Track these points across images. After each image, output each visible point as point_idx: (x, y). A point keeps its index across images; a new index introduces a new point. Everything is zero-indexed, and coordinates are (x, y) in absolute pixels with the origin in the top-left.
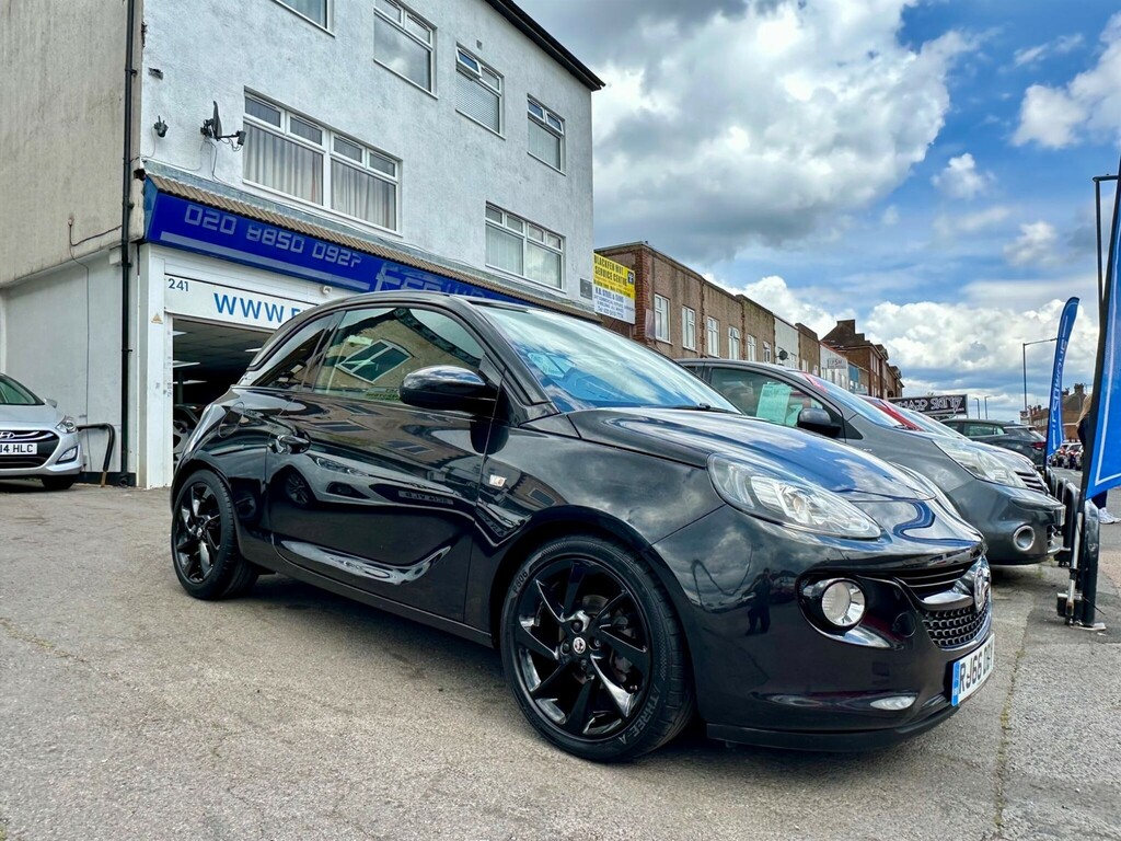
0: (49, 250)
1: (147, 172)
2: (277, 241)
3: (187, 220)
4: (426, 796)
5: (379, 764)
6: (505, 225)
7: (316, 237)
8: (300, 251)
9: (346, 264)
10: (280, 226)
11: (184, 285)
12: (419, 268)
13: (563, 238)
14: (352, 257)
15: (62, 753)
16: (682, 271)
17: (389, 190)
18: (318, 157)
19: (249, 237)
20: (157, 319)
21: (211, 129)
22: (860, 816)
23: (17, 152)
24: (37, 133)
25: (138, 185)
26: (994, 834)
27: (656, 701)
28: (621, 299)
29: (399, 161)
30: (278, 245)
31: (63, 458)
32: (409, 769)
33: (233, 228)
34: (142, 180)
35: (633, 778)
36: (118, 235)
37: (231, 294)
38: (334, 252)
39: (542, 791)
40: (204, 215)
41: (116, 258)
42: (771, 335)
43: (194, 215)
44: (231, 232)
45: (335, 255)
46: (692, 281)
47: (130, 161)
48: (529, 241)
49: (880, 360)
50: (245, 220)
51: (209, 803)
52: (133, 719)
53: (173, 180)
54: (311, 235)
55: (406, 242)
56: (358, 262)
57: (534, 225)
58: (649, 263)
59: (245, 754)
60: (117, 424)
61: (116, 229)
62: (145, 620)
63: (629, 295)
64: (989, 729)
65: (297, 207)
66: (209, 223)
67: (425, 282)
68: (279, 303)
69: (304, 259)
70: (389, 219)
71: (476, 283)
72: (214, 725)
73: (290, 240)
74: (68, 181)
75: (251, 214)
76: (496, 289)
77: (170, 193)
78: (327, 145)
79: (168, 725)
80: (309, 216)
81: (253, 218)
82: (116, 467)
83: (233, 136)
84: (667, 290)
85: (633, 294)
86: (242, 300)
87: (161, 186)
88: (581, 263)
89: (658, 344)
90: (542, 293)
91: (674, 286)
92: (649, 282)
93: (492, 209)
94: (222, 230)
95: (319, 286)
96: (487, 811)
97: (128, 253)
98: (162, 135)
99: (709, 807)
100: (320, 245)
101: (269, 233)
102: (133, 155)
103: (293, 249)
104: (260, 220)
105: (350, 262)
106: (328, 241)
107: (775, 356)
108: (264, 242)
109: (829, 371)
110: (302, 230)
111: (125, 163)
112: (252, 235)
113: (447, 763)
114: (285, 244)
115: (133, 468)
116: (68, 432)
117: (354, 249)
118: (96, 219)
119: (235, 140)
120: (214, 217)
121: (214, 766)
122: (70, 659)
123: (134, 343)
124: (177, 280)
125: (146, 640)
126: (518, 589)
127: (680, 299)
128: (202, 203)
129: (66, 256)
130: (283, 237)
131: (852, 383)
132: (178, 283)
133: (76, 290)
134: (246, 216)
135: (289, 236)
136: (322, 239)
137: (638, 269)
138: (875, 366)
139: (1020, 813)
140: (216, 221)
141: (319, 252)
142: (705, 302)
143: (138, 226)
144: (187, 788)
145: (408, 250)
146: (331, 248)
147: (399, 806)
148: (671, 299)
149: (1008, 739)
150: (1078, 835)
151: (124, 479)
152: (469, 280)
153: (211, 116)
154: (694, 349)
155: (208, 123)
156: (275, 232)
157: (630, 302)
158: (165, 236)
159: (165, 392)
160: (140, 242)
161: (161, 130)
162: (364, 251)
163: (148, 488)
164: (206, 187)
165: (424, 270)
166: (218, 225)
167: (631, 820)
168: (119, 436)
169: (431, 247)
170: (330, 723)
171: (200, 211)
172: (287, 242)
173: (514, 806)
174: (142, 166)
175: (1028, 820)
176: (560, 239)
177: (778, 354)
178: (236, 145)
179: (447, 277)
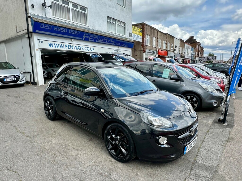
0: (12, 34)
1: (31, 16)
2: (61, 30)
3: (41, 27)
4: (90, 171)
5: (82, 163)
6: (112, 21)
7: (69, 29)
8: (66, 32)
9: (76, 34)
10: (61, 27)
11: (42, 42)
12: (93, 34)
13: (125, 23)
14: (78, 32)
15: (29, 161)
16: (153, 29)
17: (85, 15)
18: (68, 9)
19: (55, 30)
20: (37, 50)
21: (44, 5)
22: (165, 174)
23: (2, 10)
24: (6, 6)
25: (29, 20)
26: (188, 177)
27: (130, 154)
28: (139, 36)
29: (87, 8)
30: (61, 31)
31: (22, 80)
32: (88, 164)
33: (51, 28)
34: (30, 18)
35: (126, 166)
36: (26, 31)
37: (52, 43)
38: (74, 31)
39: (110, 169)
40: (45, 26)
41: (27, 36)
42: (173, 42)
43: (42, 26)
44: (51, 29)
45: (74, 32)
46: (155, 31)
47: (27, 14)
48: (117, 25)
49: (199, 46)
50: (53, 26)
51: (54, 173)
52: (40, 153)
53: (37, 18)
54: (68, 28)
55: (90, 27)
56: (79, 33)
57: (118, 21)
58: (145, 27)
59: (60, 161)
60: (31, 72)
61: (26, 29)
62: (41, 126)
63: (140, 35)
64: (195, 152)
65: (65, 21)
66: (46, 27)
67: (94, 37)
68: (62, 44)
69: (67, 34)
70: (85, 22)
71: (105, 36)
72: (54, 154)
73: (64, 30)
74: (14, 17)
75: (55, 24)
76: (110, 37)
77: (36, 21)
78: (70, 6)
79: (46, 154)
80: (68, 23)
81: (55, 25)
82: (32, 81)
83: (49, 7)
84: (149, 34)
85: (141, 35)
86: (54, 44)
87: (34, 20)
88: (129, 29)
89: (147, 46)
90: (120, 37)
91: (151, 32)
92: (145, 32)
93: (109, 18)
94: (49, 29)
95: (71, 39)
96: (100, 174)
97: (29, 35)
98: (33, 7)
99: (139, 172)
100: (71, 30)
101: (59, 28)
102: (28, 13)
103: (64, 32)
104: (57, 26)
105: (77, 33)
106: (72, 29)
107: (174, 47)
108: (58, 31)
109: (186, 49)
110: (66, 27)
111: (26, 15)
112: (55, 29)
113: (94, 162)
114: (63, 31)
115: (36, 81)
116: (22, 75)
117: (78, 30)
118: (21, 27)
119: (50, 7)
120: (47, 26)
121: (54, 164)
122: (28, 137)
123: (33, 55)
124: (40, 41)
125: (41, 132)
126: (107, 131)
127: (152, 35)
128: (44, 23)
129: (16, 35)
130: (62, 29)
131: (192, 51)
132: (41, 41)
133: (19, 42)
134: (54, 25)
135: (63, 29)
136: (71, 29)
137: (143, 29)
138: (197, 47)
139: (194, 173)
140: (47, 27)
141: (70, 32)
142: (158, 36)
143: (31, 29)
144: (50, 169)
145: (90, 29)
146: (73, 31)
147: (85, 173)
148: (150, 35)
149: (198, 154)
150: (203, 177)
151: (34, 83)
152: (104, 35)
153: (44, 2)
154: (155, 47)
155: (43, 4)
156: (60, 28)
157: (141, 37)
158: (37, 31)
159: (40, 65)
160: (31, 33)
161: (33, 6)
162: (80, 31)
163: (39, 85)
164: (44, 19)
165: (94, 34)
166: (48, 28)
167: (124, 176)
168: (32, 74)
169: (95, 28)
170: (74, 153)
171: (44, 25)
172: (63, 30)
173: (105, 173)
174: (30, 15)
175: (195, 174)
176: (124, 23)
177: (175, 46)
178: (50, 9)
179: (99, 35)
